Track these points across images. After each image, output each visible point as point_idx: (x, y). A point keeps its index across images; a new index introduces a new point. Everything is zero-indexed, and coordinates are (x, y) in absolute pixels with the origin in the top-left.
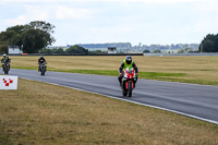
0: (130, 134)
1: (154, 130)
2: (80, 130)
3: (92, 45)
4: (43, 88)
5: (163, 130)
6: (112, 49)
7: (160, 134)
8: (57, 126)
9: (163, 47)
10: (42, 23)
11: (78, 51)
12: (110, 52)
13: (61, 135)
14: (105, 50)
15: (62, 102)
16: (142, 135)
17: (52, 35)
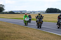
0: (26, 35)
1: (33, 34)
2: (12, 34)
3: (16, 11)
4: (2, 23)
5: (36, 34)
6: (21, 12)
7: (35, 35)
8: (6, 33)
9: (35, 12)
10: (1, 5)
11: (12, 13)
12: (21, 13)
13: (7, 36)
14: (19, 12)
15: (7, 27)
16: (30, 36)
17: (4, 8)
